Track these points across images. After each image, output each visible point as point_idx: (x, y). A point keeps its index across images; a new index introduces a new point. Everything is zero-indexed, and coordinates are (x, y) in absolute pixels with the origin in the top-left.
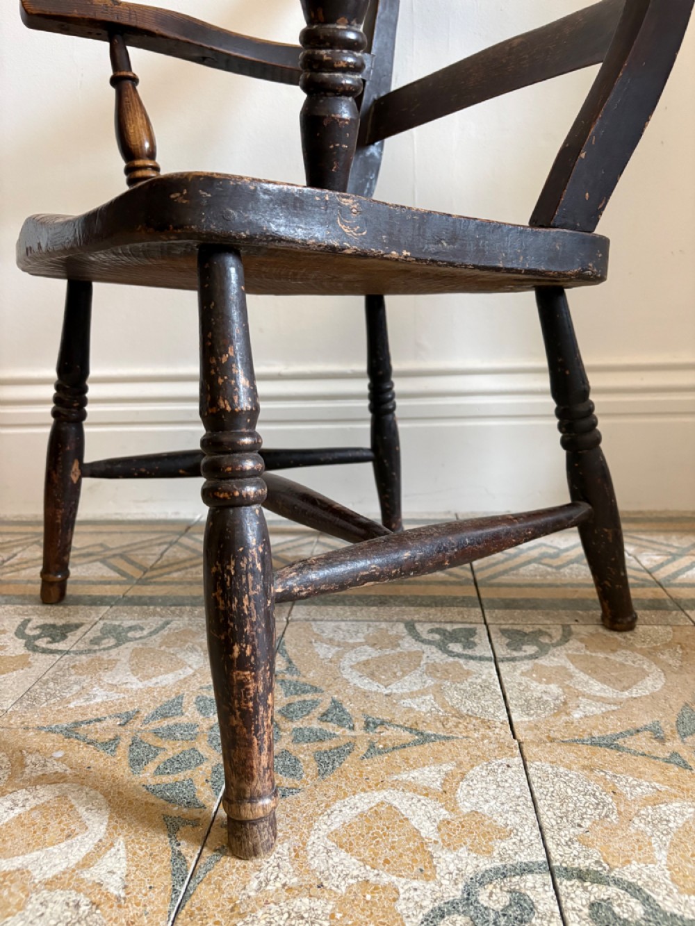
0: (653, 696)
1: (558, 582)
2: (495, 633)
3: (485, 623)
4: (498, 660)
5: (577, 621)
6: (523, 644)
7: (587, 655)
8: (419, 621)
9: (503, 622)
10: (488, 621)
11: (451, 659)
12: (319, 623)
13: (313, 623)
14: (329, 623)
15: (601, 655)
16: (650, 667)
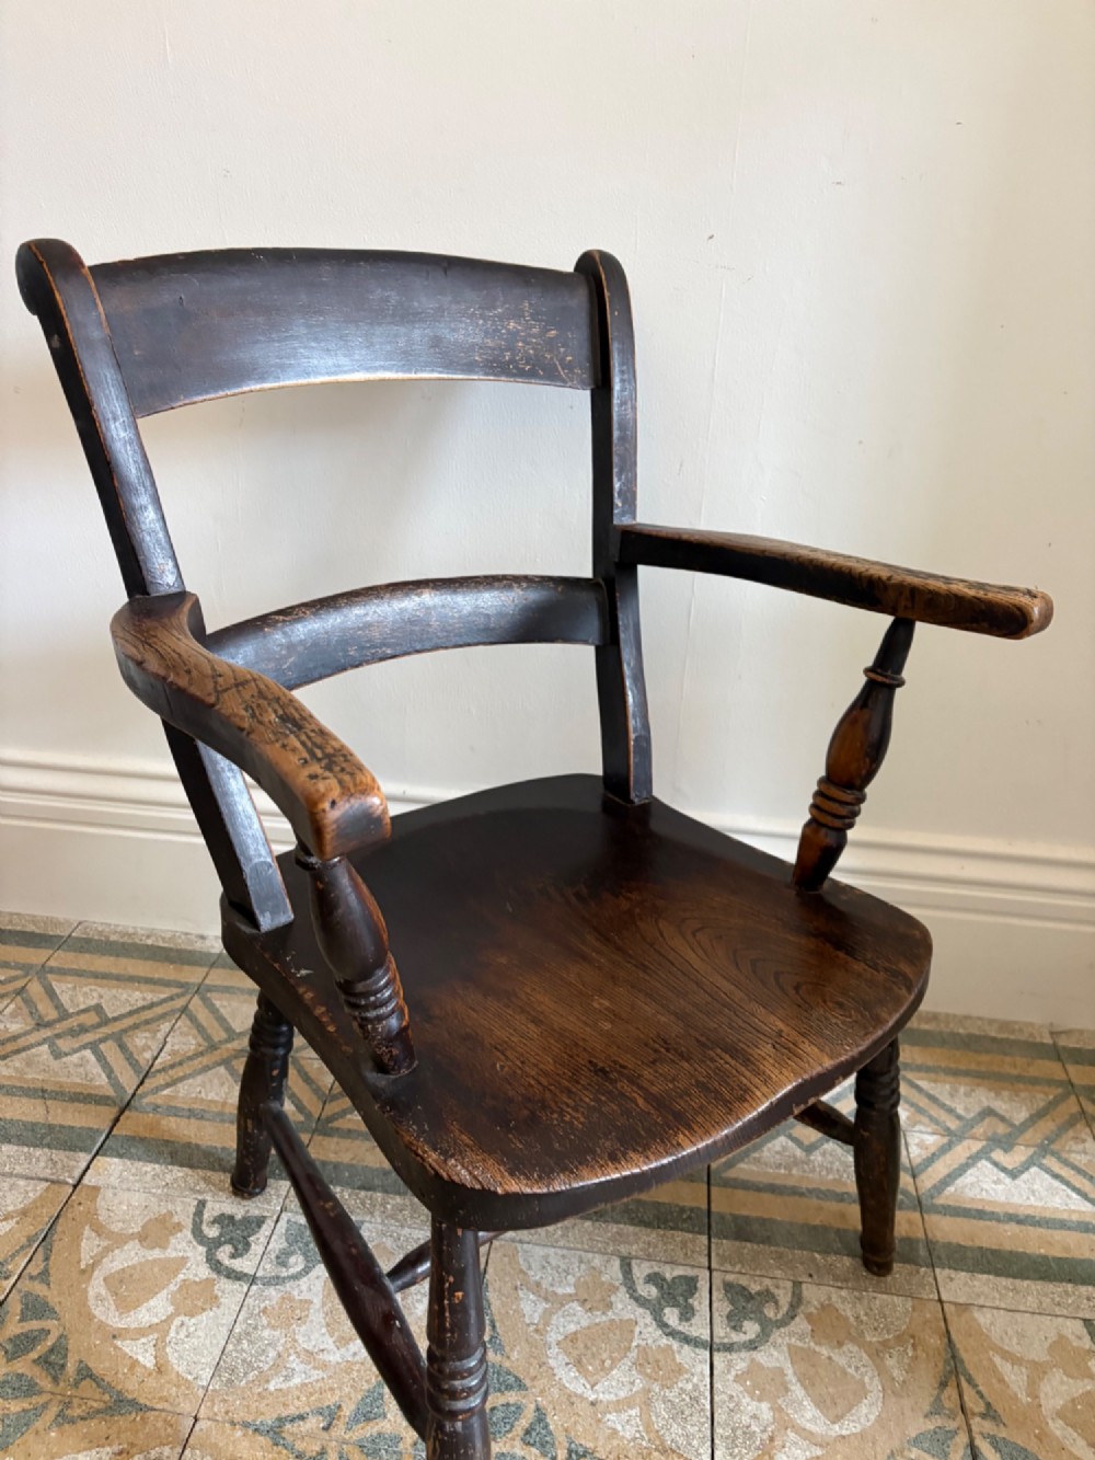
0: (862, 1436)
1: (804, 1185)
2: (718, 1290)
3: (709, 1268)
4: (715, 1346)
5: (811, 1276)
6: (745, 1319)
7: (809, 1348)
8: (637, 1258)
9: (729, 1268)
10: (714, 1265)
11: (665, 1341)
12: (525, 1246)
13: (519, 1246)
14: (537, 1248)
15: (824, 1351)
16: (871, 1379)
